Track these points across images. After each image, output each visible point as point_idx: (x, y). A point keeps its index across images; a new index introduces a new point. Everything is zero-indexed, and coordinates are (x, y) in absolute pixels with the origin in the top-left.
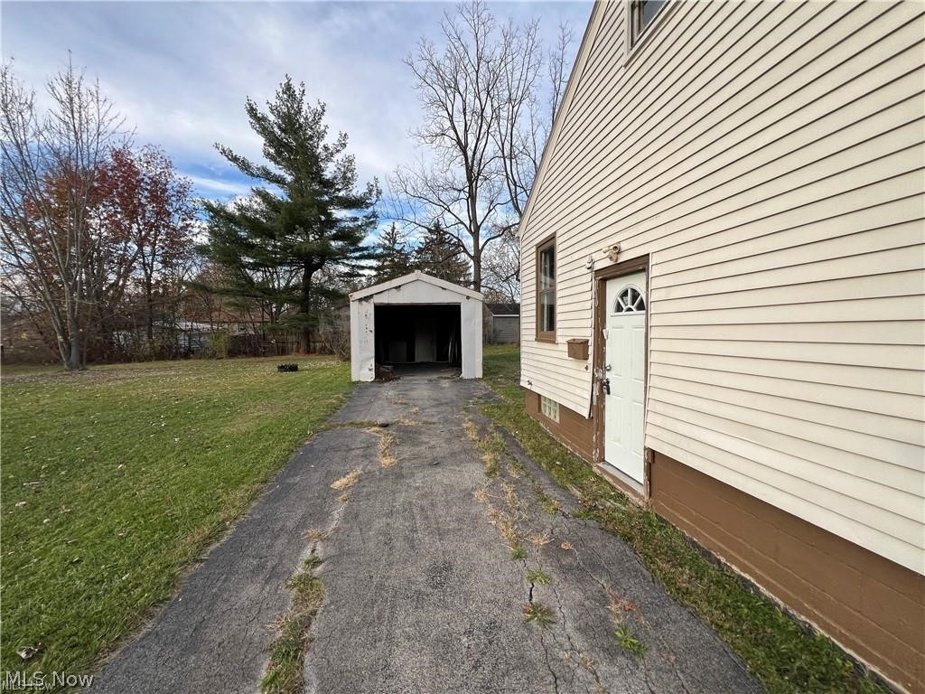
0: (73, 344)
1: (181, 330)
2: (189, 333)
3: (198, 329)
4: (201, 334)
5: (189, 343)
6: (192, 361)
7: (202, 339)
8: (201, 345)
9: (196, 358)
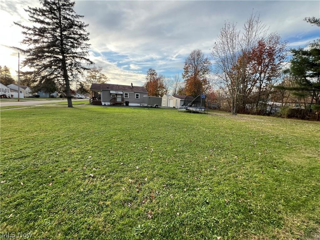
0: (235, 107)
1: (269, 105)
2: (272, 106)
3: (276, 105)
4: (276, 107)
5: (271, 110)
6: (270, 117)
7: (277, 109)
8: (276, 111)
9: (272, 116)
